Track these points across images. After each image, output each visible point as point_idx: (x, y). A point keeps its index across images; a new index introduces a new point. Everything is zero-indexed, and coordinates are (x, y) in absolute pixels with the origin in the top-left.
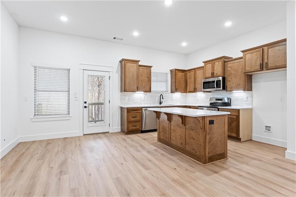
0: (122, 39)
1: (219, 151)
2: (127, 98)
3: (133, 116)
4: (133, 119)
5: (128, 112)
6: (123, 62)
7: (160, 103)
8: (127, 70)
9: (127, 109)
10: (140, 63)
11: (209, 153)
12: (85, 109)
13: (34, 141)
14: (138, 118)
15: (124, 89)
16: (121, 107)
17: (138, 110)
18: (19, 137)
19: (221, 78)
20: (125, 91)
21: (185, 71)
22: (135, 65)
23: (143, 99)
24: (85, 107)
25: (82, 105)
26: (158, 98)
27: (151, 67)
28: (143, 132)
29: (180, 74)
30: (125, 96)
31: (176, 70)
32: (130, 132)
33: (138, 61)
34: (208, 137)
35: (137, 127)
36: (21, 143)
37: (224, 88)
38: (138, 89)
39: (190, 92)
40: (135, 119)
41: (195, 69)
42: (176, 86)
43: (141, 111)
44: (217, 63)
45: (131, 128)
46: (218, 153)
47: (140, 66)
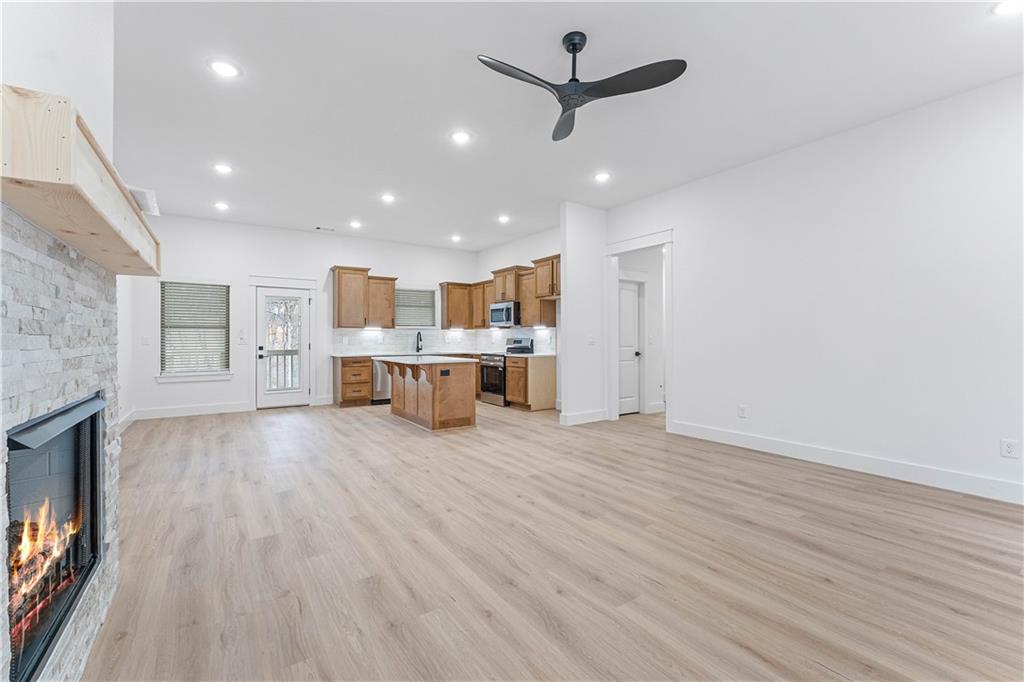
0: (333, 230)
1: (460, 414)
2: (346, 340)
3: (356, 373)
4: (353, 379)
5: (344, 365)
6: (337, 271)
7: (418, 349)
8: (343, 286)
9: (342, 361)
10: (370, 274)
11: (440, 416)
12: (259, 360)
13: (163, 419)
14: (365, 377)
15: (339, 323)
16: (334, 357)
17: (366, 361)
18: (134, 410)
19: (512, 305)
20: (339, 326)
21: (470, 285)
22: (359, 277)
23: (380, 341)
24: (261, 357)
25: (254, 352)
26: (413, 340)
27: (394, 279)
28: (374, 403)
29: (457, 293)
30: (341, 335)
31: (448, 284)
32: (347, 403)
33: (366, 270)
34: (438, 393)
35: (363, 394)
36: (136, 422)
37: (518, 322)
38: (366, 322)
39: (477, 327)
40: (358, 378)
41: (483, 283)
42: (450, 316)
43: (370, 364)
44: (508, 277)
45: (351, 395)
46: (457, 417)
47: (370, 278)
